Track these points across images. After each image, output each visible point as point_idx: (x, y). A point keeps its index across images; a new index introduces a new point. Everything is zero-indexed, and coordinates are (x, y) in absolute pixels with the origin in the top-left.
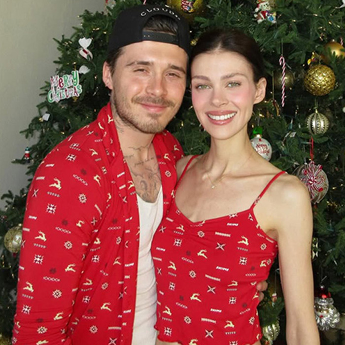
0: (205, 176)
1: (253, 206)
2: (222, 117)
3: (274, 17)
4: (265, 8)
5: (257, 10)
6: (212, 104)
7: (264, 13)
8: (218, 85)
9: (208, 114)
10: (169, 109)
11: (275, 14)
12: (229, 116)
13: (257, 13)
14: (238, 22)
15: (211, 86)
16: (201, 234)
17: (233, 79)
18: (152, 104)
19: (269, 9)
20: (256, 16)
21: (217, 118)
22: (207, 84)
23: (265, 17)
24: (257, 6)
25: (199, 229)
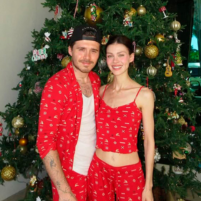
0: (114, 91)
1: (135, 100)
2: (117, 67)
3: (132, 24)
4: (127, 20)
5: (124, 21)
6: (114, 63)
7: (127, 22)
8: (116, 56)
9: (112, 66)
10: (92, 64)
11: (132, 22)
12: (120, 67)
13: (124, 22)
14: (116, 26)
15: (113, 56)
16: (117, 112)
17: (121, 54)
18: (85, 62)
19: (129, 20)
20: (124, 23)
21: (116, 67)
22: (112, 56)
23: (128, 24)
24: (124, 19)
25: (116, 110)
